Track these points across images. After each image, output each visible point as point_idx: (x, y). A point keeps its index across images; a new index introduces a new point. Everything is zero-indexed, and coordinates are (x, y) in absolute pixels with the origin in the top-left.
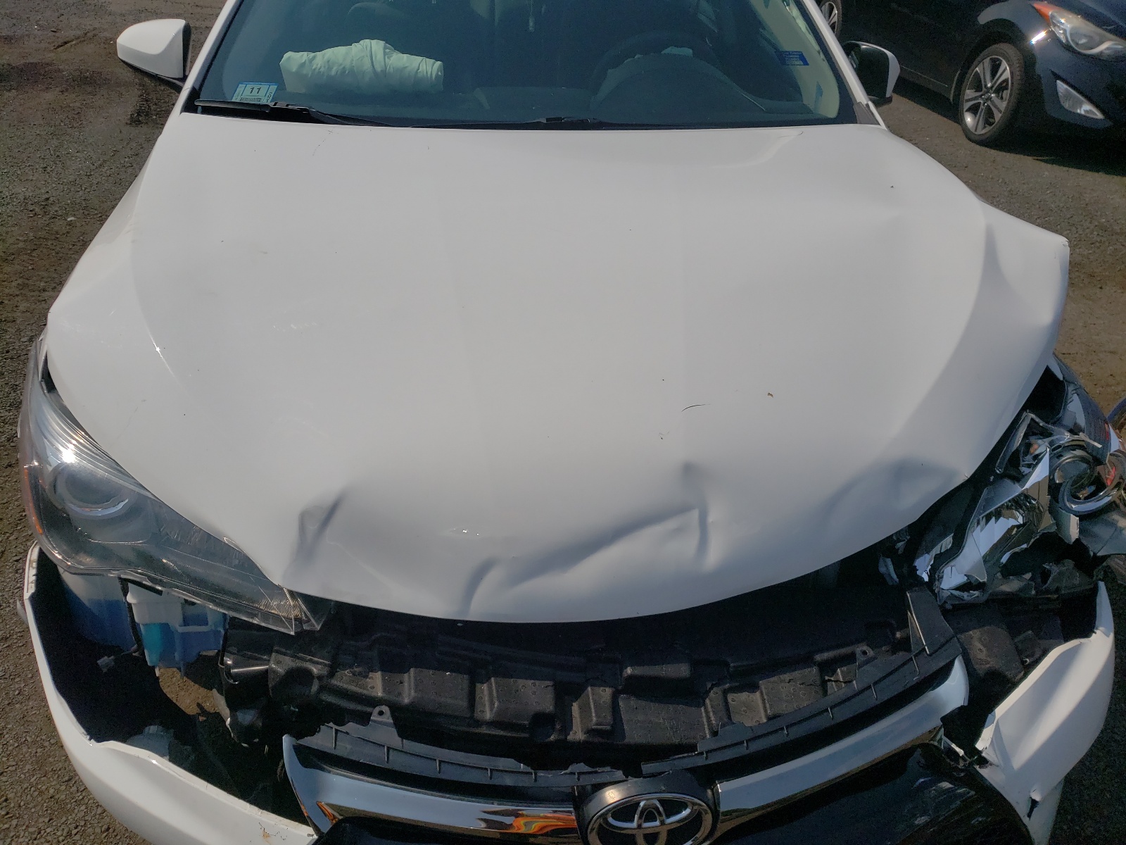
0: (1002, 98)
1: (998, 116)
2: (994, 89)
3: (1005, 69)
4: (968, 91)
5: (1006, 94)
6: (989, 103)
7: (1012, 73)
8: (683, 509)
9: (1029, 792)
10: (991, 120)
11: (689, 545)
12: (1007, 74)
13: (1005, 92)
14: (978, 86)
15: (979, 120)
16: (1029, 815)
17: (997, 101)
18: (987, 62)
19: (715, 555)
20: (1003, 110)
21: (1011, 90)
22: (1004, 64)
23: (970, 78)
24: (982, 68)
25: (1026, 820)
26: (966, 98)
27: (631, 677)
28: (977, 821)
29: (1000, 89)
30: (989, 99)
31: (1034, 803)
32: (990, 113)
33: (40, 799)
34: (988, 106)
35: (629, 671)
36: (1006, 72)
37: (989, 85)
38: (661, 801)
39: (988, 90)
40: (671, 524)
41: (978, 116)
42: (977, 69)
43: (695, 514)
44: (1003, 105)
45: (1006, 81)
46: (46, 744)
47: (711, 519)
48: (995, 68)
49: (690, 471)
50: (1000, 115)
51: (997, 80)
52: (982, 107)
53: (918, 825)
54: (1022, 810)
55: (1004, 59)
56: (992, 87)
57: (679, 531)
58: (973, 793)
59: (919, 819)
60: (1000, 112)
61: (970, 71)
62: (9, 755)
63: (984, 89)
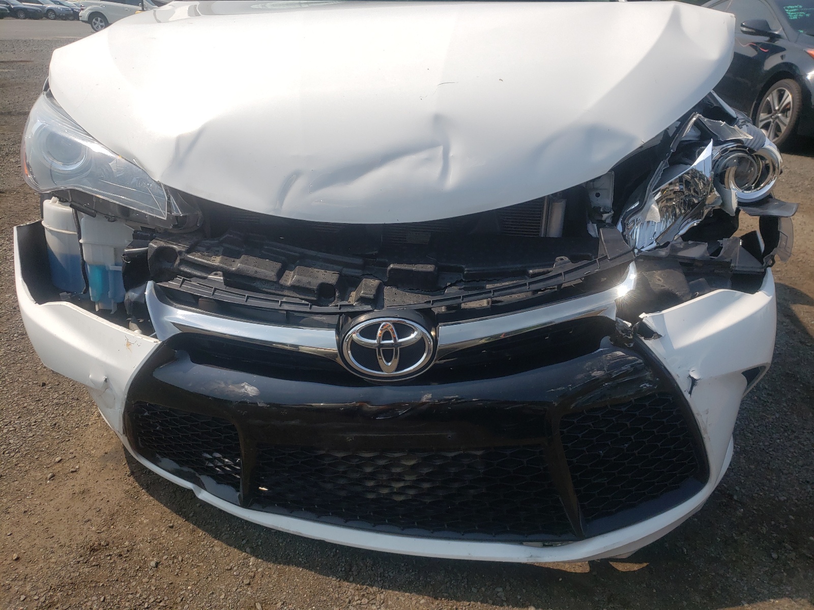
0: (787, 116)
1: (783, 129)
2: (780, 110)
3: (788, 95)
4: (762, 115)
5: (790, 113)
6: (777, 120)
7: (793, 98)
8: (432, 145)
9: (689, 371)
10: (778, 133)
11: (435, 171)
12: (790, 99)
13: (788, 112)
14: (769, 110)
15: (770, 134)
16: (690, 393)
17: (783, 118)
18: (775, 93)
19: (453, 180)
20: (787, 124)
21: (793, 110)
22: (787, 92)
23: (763, 104)
24: (771, 97)
25: (687, 396)
26: (760, 119)
27: (392, 269)
28: (645, 386)
29: (785, 111)
30: (778, 117)
31: (694, 382)
32: (778, 129)
33: (17, 407)
34: (777, 123)
35: (392, 266)
36: (789, 98)
37: (777, 108)
38: (394, 324)
39: (776, 111)
40: (423, 155)
41: (769, 131)
42: (768, 98)
43: (440, 150)
44: (787, 121)
45: (789, 103)
46: (30, 383)
47: (451, 154)
48: (781, 96)
49: (438, 120)
50: (785, 128)
51: (783, 103)
52: (772, 124)
53: (595, 376)
54: (684, 386)
55: (787, 89)
56: (779, 110)
57: (428, 160)
58: (640, 361)
59: (595, 372)
60: (785, 125)
61: (763, 100)
62: (4, 386)
63: (773, 112)
